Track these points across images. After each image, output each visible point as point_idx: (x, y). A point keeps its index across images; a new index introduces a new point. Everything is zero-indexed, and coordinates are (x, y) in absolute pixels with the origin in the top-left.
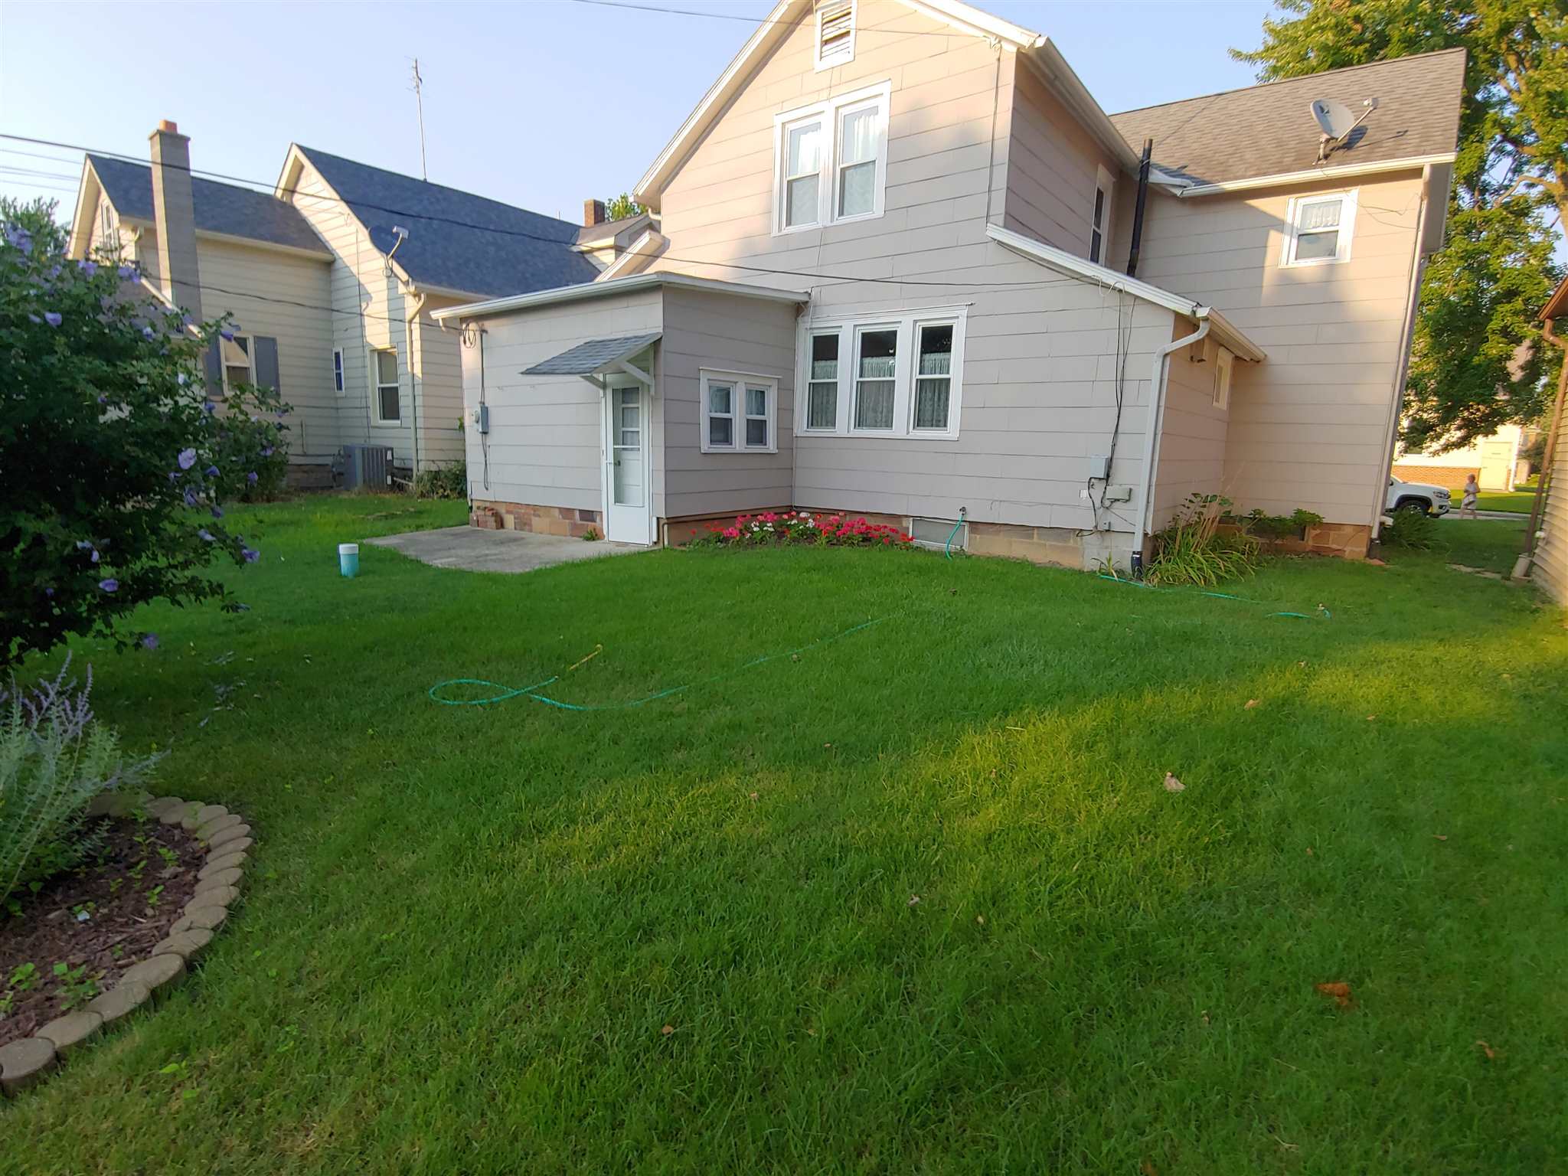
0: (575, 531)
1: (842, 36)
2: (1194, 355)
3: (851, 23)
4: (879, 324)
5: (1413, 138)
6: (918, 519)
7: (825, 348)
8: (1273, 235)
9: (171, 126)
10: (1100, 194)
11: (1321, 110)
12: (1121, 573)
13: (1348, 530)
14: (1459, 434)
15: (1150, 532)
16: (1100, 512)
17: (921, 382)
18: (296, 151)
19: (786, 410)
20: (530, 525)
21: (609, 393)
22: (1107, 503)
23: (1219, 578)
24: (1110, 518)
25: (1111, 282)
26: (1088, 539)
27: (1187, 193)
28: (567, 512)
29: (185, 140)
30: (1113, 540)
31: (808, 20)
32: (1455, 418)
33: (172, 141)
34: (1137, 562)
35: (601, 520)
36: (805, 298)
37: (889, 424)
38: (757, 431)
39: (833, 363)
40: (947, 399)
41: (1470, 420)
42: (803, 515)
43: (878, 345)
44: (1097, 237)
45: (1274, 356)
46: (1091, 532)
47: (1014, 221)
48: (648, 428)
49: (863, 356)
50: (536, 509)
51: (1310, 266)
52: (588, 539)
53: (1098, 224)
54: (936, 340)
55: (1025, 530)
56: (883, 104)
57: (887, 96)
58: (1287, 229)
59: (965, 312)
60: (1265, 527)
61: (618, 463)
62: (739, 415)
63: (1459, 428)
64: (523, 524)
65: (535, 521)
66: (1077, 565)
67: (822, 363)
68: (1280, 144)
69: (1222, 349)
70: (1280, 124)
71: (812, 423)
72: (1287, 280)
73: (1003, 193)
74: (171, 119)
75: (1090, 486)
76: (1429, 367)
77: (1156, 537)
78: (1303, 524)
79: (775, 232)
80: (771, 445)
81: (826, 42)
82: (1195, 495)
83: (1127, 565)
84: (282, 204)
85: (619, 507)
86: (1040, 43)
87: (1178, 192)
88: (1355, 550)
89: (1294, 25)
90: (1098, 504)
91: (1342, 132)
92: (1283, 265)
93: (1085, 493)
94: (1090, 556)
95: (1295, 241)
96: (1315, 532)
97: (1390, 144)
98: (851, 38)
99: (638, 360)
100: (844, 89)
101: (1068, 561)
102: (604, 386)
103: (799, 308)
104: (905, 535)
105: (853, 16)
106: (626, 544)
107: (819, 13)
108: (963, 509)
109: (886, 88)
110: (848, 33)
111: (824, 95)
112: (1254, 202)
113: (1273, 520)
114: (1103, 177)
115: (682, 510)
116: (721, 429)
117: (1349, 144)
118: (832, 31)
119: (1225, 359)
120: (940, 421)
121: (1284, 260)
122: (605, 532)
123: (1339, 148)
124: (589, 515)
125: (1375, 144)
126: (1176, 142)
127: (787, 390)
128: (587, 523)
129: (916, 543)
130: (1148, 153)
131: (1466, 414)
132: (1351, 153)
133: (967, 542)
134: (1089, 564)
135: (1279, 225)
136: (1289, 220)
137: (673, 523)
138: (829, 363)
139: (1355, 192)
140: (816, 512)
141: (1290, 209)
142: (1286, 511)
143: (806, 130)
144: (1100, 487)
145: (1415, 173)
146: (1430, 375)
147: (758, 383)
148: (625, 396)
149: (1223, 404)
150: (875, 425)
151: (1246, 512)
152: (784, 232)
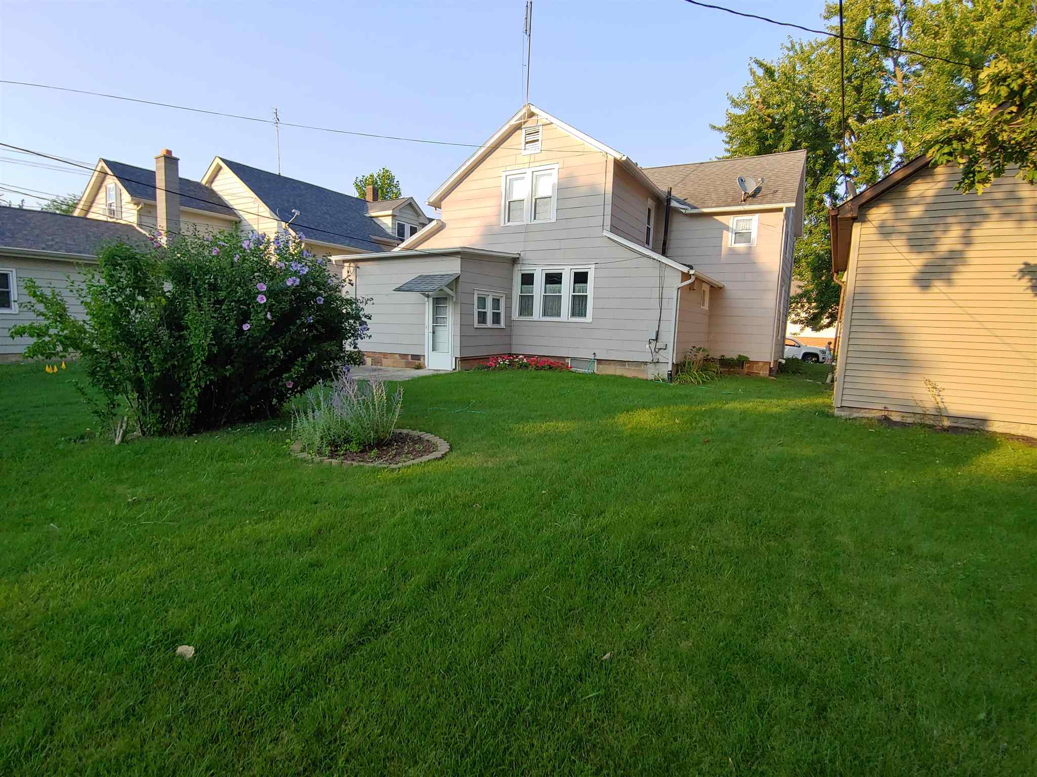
0: (408, 365)
1: (535, 141)
2: (691, 287)
3: (539, 137)
4: (553, 270)
5: (779, 195)
6: (573, 359)
7: (528, 279)
8: (725, 232)
9: (169, 152)
10: (649, 210)
11: (742, 181)
12: (663, 380)
13: (761, 364)
14: (828, 321)
15: (674, 362)
16: (654, 354)
17: (574, 296)
18: (218, 161)
19: (509, 308)
20: (381, 363)
21: (431, 300)
22: (657, 350)
23: (703, 382)
24: (658, 356)
25: (656, 258)
26: (649, 366)
27: (687, 212)
28: (404, 356)
29: (177, 160)
30: (659, 366)
31: (518, 132)
32: (825, 313)
33: (170, 161)
34: (670, 375)
35: (424, 359)
36: (518, 256)
37: (559, 315)
38: (496, 318)
39: (531, 286)
40: (586, 304)
41: (832, 314)
42: (521, 356)
43: (553, 279)
44: (648, 229)
45: (728, 286)
46: (651, 363)
47: (614, 229)
48: (451, 317)
49: (546, 284)
50: (385, 355)
51: (741, 246)
52: (416, 369)
53: (649, 224)
54: (581, 278)
55: (622, 363)
56: (555, 172)
57: (556, 170)
58: (731, 230)
59: (594, 266)
60: (725, 363)
61: (434, 333)
62: (489, 310)
63: (827, 318)
64: (376, 362)
65: (384, 360)
66: (645, 377)
67: (526, 286)
68: (726, 192)
69: (704, 284)
70: (727, 182)
71: (521, 314)
72: (732, 252)
73: (609, 217)
74: (169, 149)
75: (650, 343)
76: (811, 287)
77: (677, 365)
78: (742, 362)
79: (502, 225)
80: (502, 325)
81: (527, 143)
82: (694, 347)
83: (666, 376)
84: (207, 188)
85: (434, 353)
86: (624, 158)
87: (684, 211)
88: (764, 373)
89: (740, 117)
90: (653, 351)
91: (750, 191)
92: (729, 246)
93: (647, 346)
94: (650, 373)
95: (734, 235)
96: (747, 365)
97: (771, 196)
98: (540, 142)
99: (449, 286)
100: (537, 164)
101: (641, 376)
102: (428, 296)
103: (515, 261)
104: (567, 366)
105: (540, 133)
106: (439, 370)
107: (524, 130)
108: (594, 354)
109: (556, 166)
110: (537, 140)
111: (527, 165)
112: (716, 217)
113: (729, 359)
114: (650, 203)
115: (467, 354)
116: (482, 317)
117: (754, 195)
118: (530, 138)
119: (706, 288)
120: (583, 314)
121: (730, 243)
122: (426, 365)
123: (750, 196)
124: (416, 357)
125: (765, 196)
126: (682, 186)
127: (509, 298)
128: (416, 361)
129: (573, 369)
130: (670, 193)
131: (830, 310)
132: (755, 199)
133: (596, 368)
134: (651, 377)
135: (727, 228)
136: (731, 226)
137: (463, 360)
138: (529, 286)
139: (757, 216)
140: (525, 356)
141: (730, 221)
142: (735, 356)
143: (517, 179)
144: (653, 343)
145: (780, 210)
146: (812, 291)
147: (497, 295)
148: (439, 301)
149: (706, 307)
150: (552, 315)
151: (717, 356)
152: (506, 225)
